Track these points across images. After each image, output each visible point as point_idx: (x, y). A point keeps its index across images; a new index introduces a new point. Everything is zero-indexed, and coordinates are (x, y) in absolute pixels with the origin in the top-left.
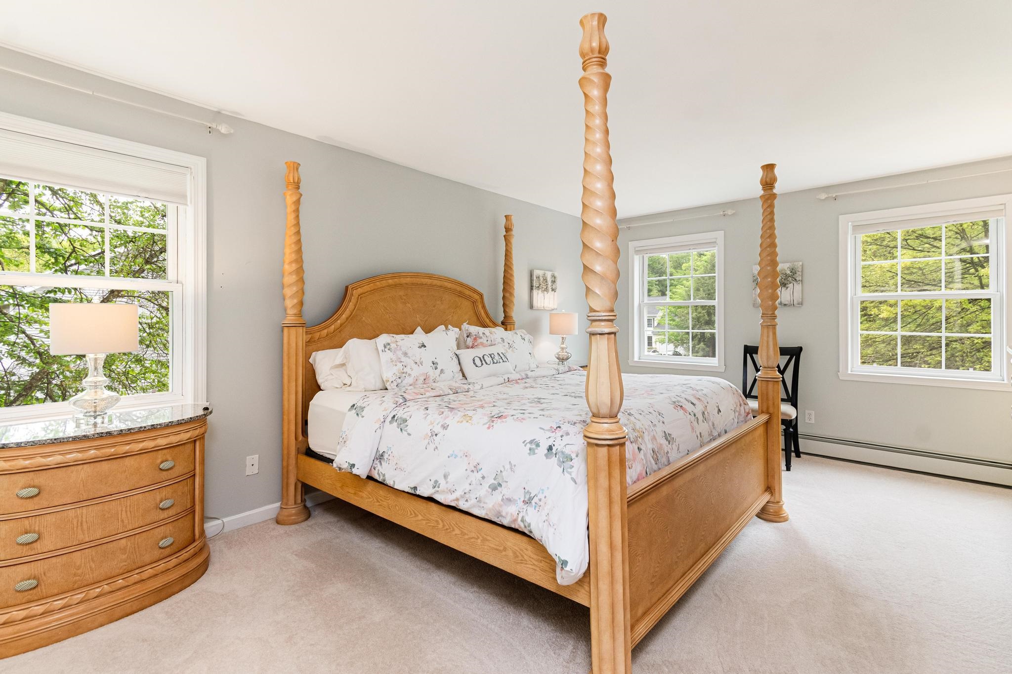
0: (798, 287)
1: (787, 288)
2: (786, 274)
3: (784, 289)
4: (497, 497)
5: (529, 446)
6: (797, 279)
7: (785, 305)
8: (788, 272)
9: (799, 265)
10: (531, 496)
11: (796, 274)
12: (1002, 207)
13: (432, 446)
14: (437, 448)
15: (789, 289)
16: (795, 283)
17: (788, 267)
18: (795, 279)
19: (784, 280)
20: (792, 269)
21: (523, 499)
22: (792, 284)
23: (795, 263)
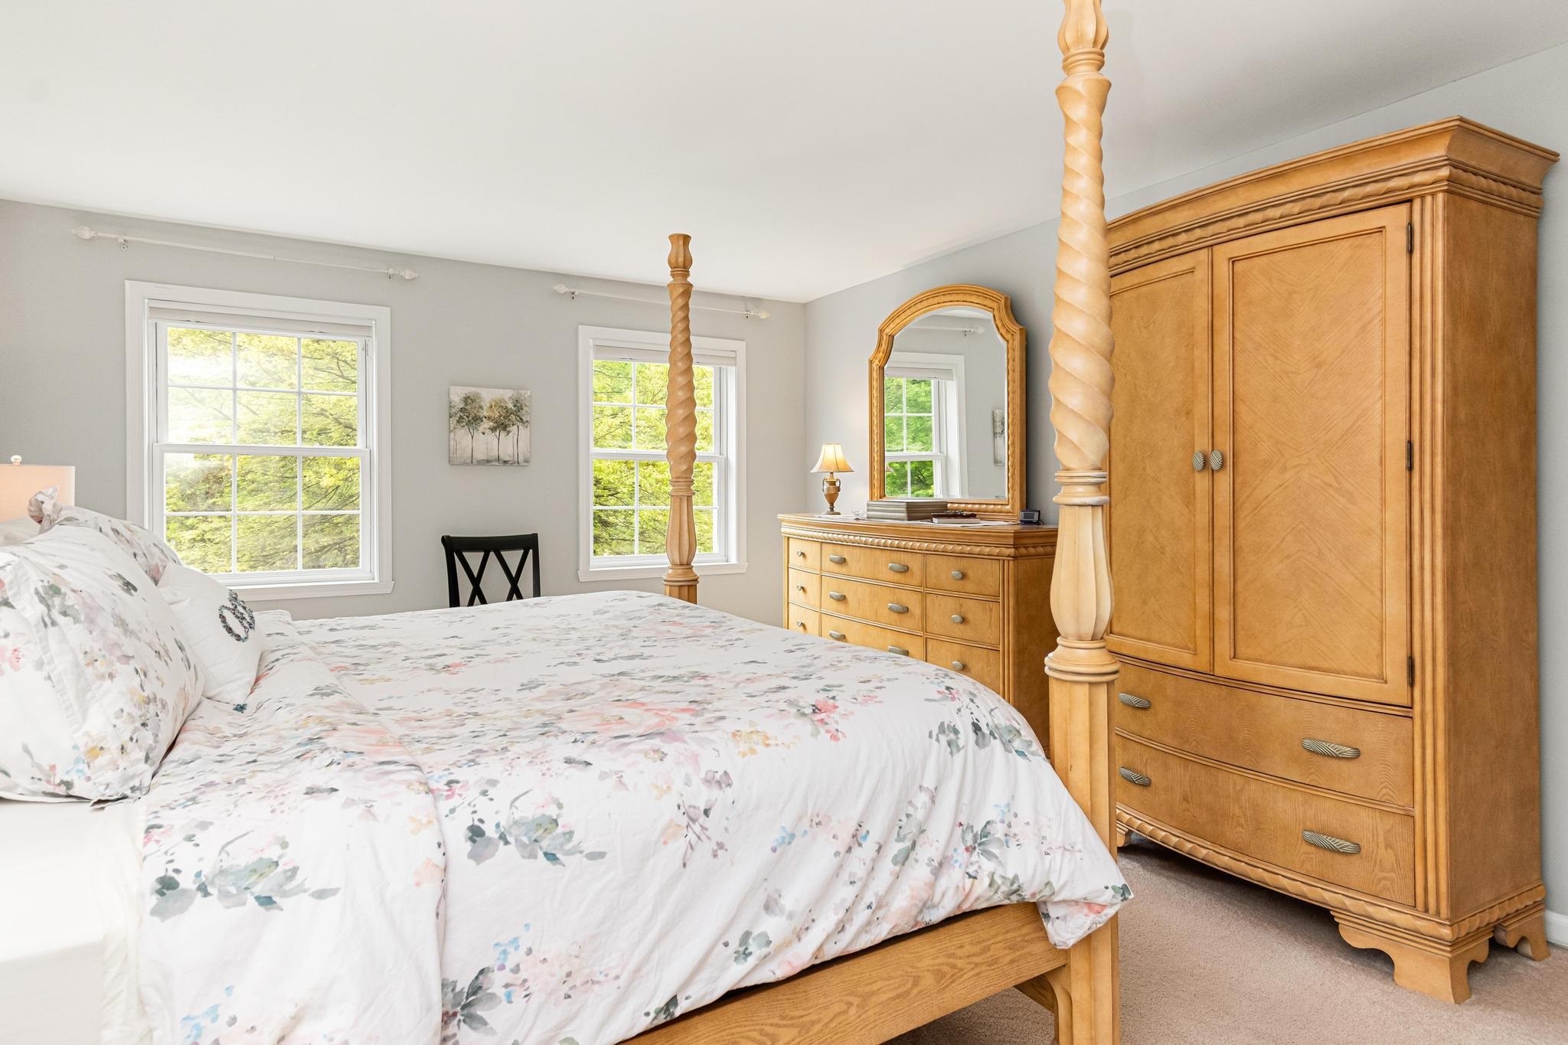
0: (524, 433)
1: (509, 432)
2: (506, 408)
3: (503, 434)
4: (919, 873)
5: (943, 739)
6: (524, 419)
7: (505, 462)
8: (510, 406)
9: (526, 396)
10: (975, 832)
11: (522, 409)
12: (732, 355)
13: (706, 847)
14: (721, 846)
15: (510, 434)
16: (519, 424)
17: (511, 397)
18: (521, 419)
19: (504, 418)
20: (517, 401)
21: (963, 847)
22: (516, 426)
23: (520, 391)
